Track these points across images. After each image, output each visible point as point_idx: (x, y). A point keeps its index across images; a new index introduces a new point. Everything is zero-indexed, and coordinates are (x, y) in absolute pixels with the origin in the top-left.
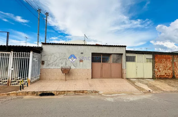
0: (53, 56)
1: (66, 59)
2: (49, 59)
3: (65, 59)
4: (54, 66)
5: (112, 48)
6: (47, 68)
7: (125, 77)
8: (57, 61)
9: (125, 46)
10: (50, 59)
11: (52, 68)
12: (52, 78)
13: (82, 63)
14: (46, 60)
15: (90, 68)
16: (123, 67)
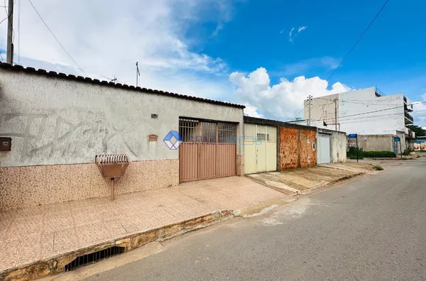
0: (52, 120)
1: (107, 133)
2: (34, 131)
3: (101, 131)
4: (57, 154)
5: (220, 108)
6: (26, 163)
7: (242, 174)
8: (73, 138)
9: (243, 107)
10: (42, 130)
11: (52, 161)
12: (52, 200)
13: (154, 143)
14: (16, 135)
15: (175, 155)
16: (238, 153)
